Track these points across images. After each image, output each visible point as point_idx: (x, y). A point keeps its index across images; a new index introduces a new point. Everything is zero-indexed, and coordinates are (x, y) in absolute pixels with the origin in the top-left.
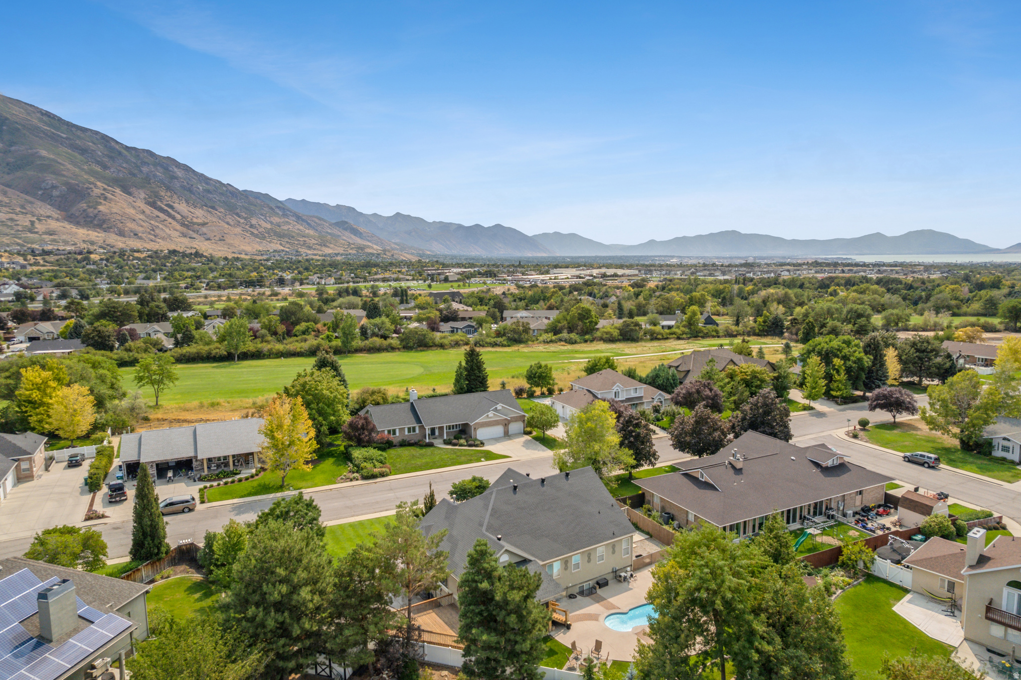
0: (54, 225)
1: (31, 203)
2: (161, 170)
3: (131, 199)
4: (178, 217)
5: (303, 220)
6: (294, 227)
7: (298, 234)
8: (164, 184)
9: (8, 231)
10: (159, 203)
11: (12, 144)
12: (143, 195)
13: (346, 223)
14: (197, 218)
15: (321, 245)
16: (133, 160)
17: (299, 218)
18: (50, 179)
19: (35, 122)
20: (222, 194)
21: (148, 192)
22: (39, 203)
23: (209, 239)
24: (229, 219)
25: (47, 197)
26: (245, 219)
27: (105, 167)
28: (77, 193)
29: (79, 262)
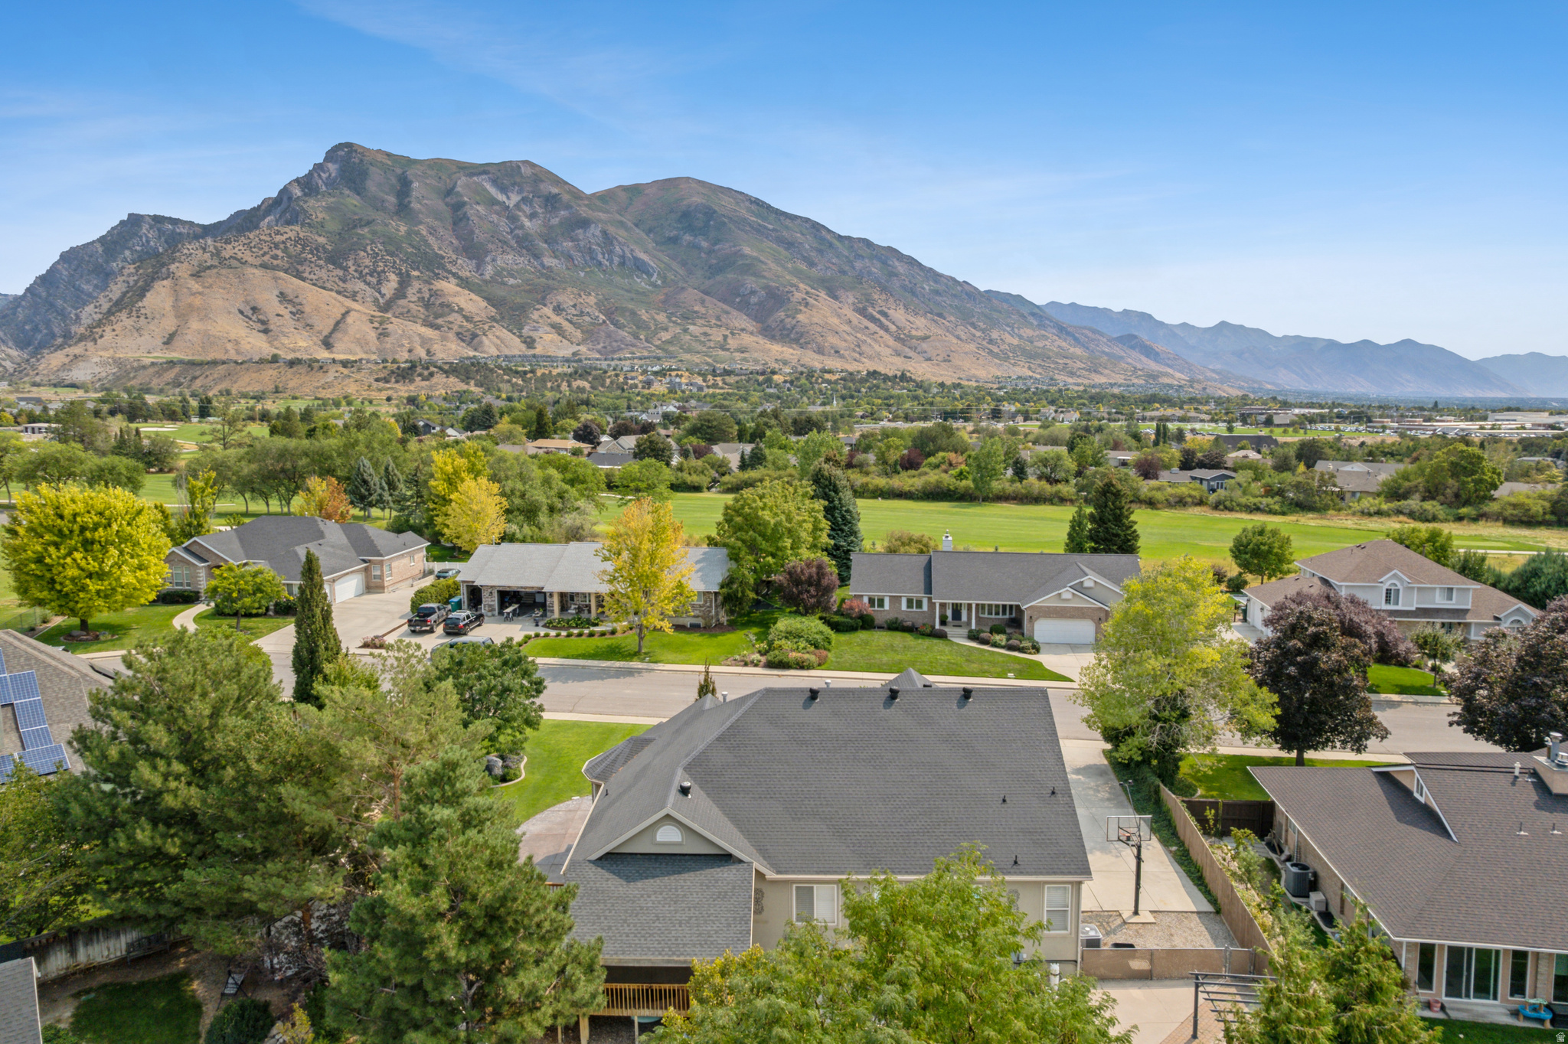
0: (747, 339)
1: (727, 313)
2: (878, 265)
3: (836, 304)
4: (893, 328)
5: (1068, 333)
6: (1053, 343)
7: (1058, 355)
8: (880, 283)
9: (700, 348)
10: (870, 310)
11: (717, 241)
12: (851, 300)
13: (1135, 337)
14: (917, 329)
15: (1089, 370)
16: (846, 253)
17: (1062, 330)
18: (751, 283)
19: (744, 213)
20: (955, 296)
21: (858, 295)
22: (735, 313)
23: (929, 359)
24: (961, 331)
25: (744, 306)
26: (983, 331)
27: (812, 264)
28: (777, 298)
29: (759, 384)
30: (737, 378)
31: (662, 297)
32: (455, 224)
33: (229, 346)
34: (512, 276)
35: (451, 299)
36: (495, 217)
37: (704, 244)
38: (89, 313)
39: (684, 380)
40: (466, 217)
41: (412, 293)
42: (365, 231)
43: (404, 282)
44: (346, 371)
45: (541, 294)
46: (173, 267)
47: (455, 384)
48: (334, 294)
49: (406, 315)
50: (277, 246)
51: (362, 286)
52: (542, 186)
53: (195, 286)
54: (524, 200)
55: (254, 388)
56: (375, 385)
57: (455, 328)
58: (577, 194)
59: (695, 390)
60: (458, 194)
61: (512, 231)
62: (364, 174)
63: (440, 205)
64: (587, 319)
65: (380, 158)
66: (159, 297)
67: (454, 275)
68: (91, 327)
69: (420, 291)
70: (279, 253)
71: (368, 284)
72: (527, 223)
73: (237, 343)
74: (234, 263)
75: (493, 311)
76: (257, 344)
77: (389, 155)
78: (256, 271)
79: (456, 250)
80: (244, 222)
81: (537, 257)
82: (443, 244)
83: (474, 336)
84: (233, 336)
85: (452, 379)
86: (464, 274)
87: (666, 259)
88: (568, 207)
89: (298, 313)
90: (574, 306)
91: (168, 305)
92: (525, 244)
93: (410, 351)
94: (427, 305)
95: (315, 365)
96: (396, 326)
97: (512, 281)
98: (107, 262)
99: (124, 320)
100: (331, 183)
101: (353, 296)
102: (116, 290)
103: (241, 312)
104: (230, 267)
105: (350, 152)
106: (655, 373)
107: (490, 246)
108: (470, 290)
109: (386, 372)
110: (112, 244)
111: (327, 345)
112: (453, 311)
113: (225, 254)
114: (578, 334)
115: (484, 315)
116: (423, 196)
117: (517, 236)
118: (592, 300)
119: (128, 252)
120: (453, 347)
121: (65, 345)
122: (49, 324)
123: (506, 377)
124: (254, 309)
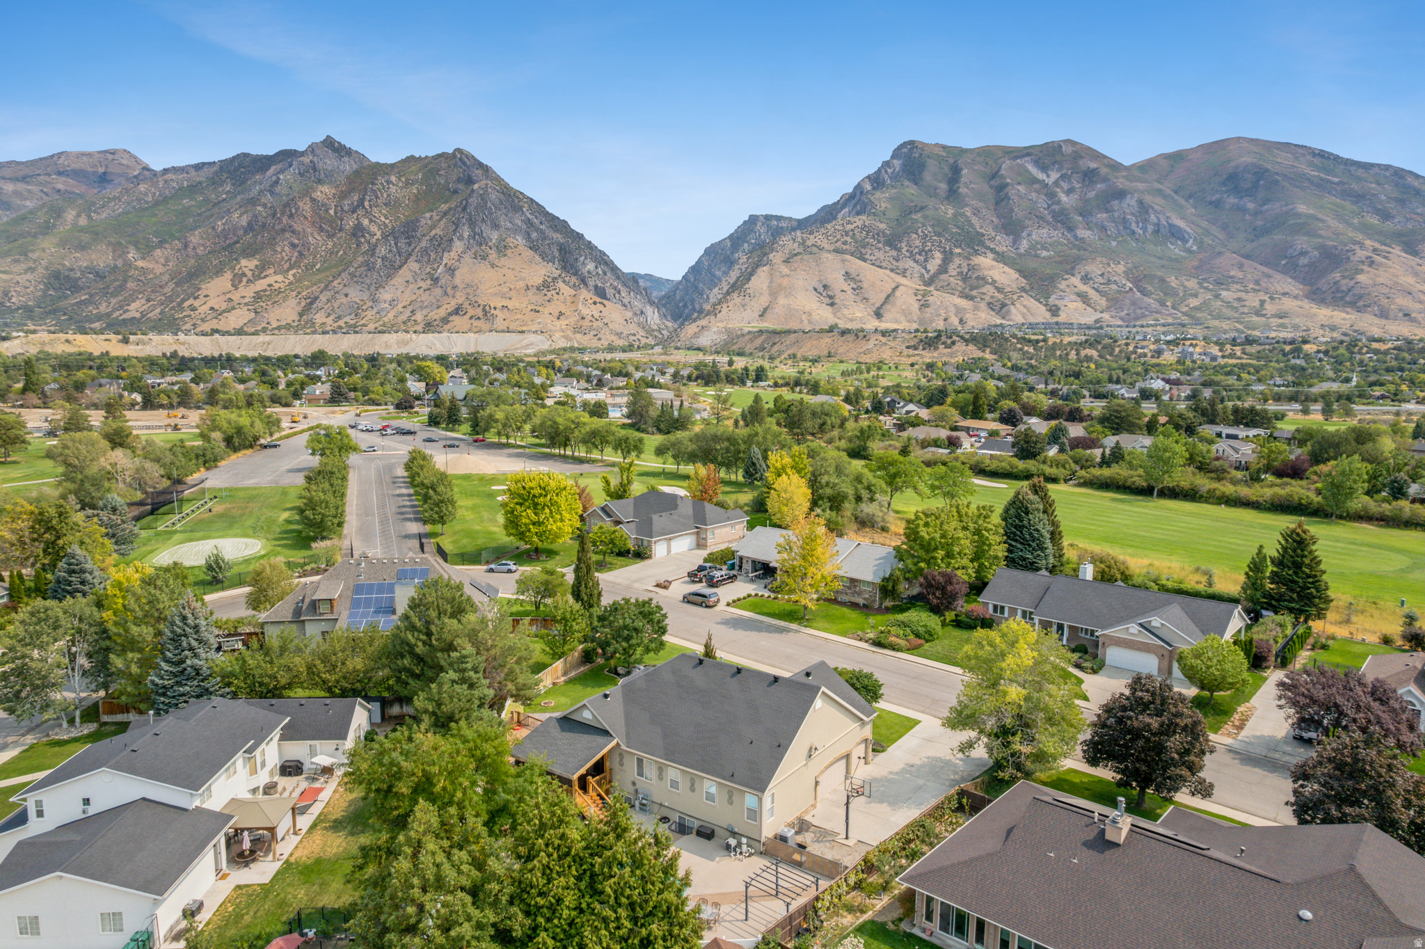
0: (1288, 304)
1: (1269, 276)
3: (1414, 261)
9: (1230, 313)
11: (1267, 201)
18: (1302, 242)
19: (1304, 168)
22: (1278, 276)
25: (1290, 269)
27: (1386, 216)
28: (1333, 258)
29: (1285, 355)
30: (1260, 348)
31: (1196, 263)
32: (997, 203)
33: (804, 317)
34: (1044, 248)
35: (986, 273)
36: (1034, 196)
37: (1251, 206)
38: (715, 294)
39: (1198, 350)
40: (1007, 197)
41: (953, 269)
42: (918, 216)
43: (948, 258)
44: (884, 340)
45: (1069, 264)
46: (771, 256)
47: (973, 351)
48: (888, 272)
49: (948, 288)
50: (847, 234)
51: (911, 263)
52: (1081, 163)
53: (784, 269)
54: (1063, 177)
55: (812, 354)
56: (906, 352)
57: (987, 298)
58: (1116, 166)
59: (1207, 360)
60: (1003, 177)
61: (1049, 206)
62: (922, 166)
63: (986, 188)
64: (1114, 287)
65: (936, 151)
66: (760, 281)
67: (992, 250)
68: (714, 305)
69: (960, 266)
70: (849, 239)
71: (917, 262)
72: (1064, 198)
73: (810, 314)
74: (814, 249)
75: (1023, 282)
76: (824, 315)
77: (944, 147)
78: (829, 255)
79: (996, 228)
80: (827, 214)
81: (1070, 229)
82: (984, 223)
83: (1004, 305)
84: (807, 309)
85: (971, 347)
86: (1000, 249)
87: (1205, 224)
88: (1105, 180)
89: (858, 289)
90: (1102, 275)
91: (765, 287)
92: (1061, 219)
93: (945, 320)
94: (965, 278)
95: (861, 334)
96: (937, 298)
97: (1044, 253)
98: (732, 253)
99: (736, 299)
100: (894, 177)
101: (903, 273)
102: (734, 275)
103: (815, 289)
104: (811, 253)
105: (911, 149)
106: (1168, 343)
107: (1027, 222)
108: (1005, 264)
109: (917, 340)
110: (737, 239)
111: (878, 315)
112: (987, 283)
113: (809, 243)
114: (1103, 302)
115: (1014, 286)
116: (970, 180)
117: (1054, 211)
118: (1121, 268)
119: (746, 245)
120: (983, 315)
121: (699, 318)
122: (693, 301)
123: (1019, 346)
124: (825, 287)
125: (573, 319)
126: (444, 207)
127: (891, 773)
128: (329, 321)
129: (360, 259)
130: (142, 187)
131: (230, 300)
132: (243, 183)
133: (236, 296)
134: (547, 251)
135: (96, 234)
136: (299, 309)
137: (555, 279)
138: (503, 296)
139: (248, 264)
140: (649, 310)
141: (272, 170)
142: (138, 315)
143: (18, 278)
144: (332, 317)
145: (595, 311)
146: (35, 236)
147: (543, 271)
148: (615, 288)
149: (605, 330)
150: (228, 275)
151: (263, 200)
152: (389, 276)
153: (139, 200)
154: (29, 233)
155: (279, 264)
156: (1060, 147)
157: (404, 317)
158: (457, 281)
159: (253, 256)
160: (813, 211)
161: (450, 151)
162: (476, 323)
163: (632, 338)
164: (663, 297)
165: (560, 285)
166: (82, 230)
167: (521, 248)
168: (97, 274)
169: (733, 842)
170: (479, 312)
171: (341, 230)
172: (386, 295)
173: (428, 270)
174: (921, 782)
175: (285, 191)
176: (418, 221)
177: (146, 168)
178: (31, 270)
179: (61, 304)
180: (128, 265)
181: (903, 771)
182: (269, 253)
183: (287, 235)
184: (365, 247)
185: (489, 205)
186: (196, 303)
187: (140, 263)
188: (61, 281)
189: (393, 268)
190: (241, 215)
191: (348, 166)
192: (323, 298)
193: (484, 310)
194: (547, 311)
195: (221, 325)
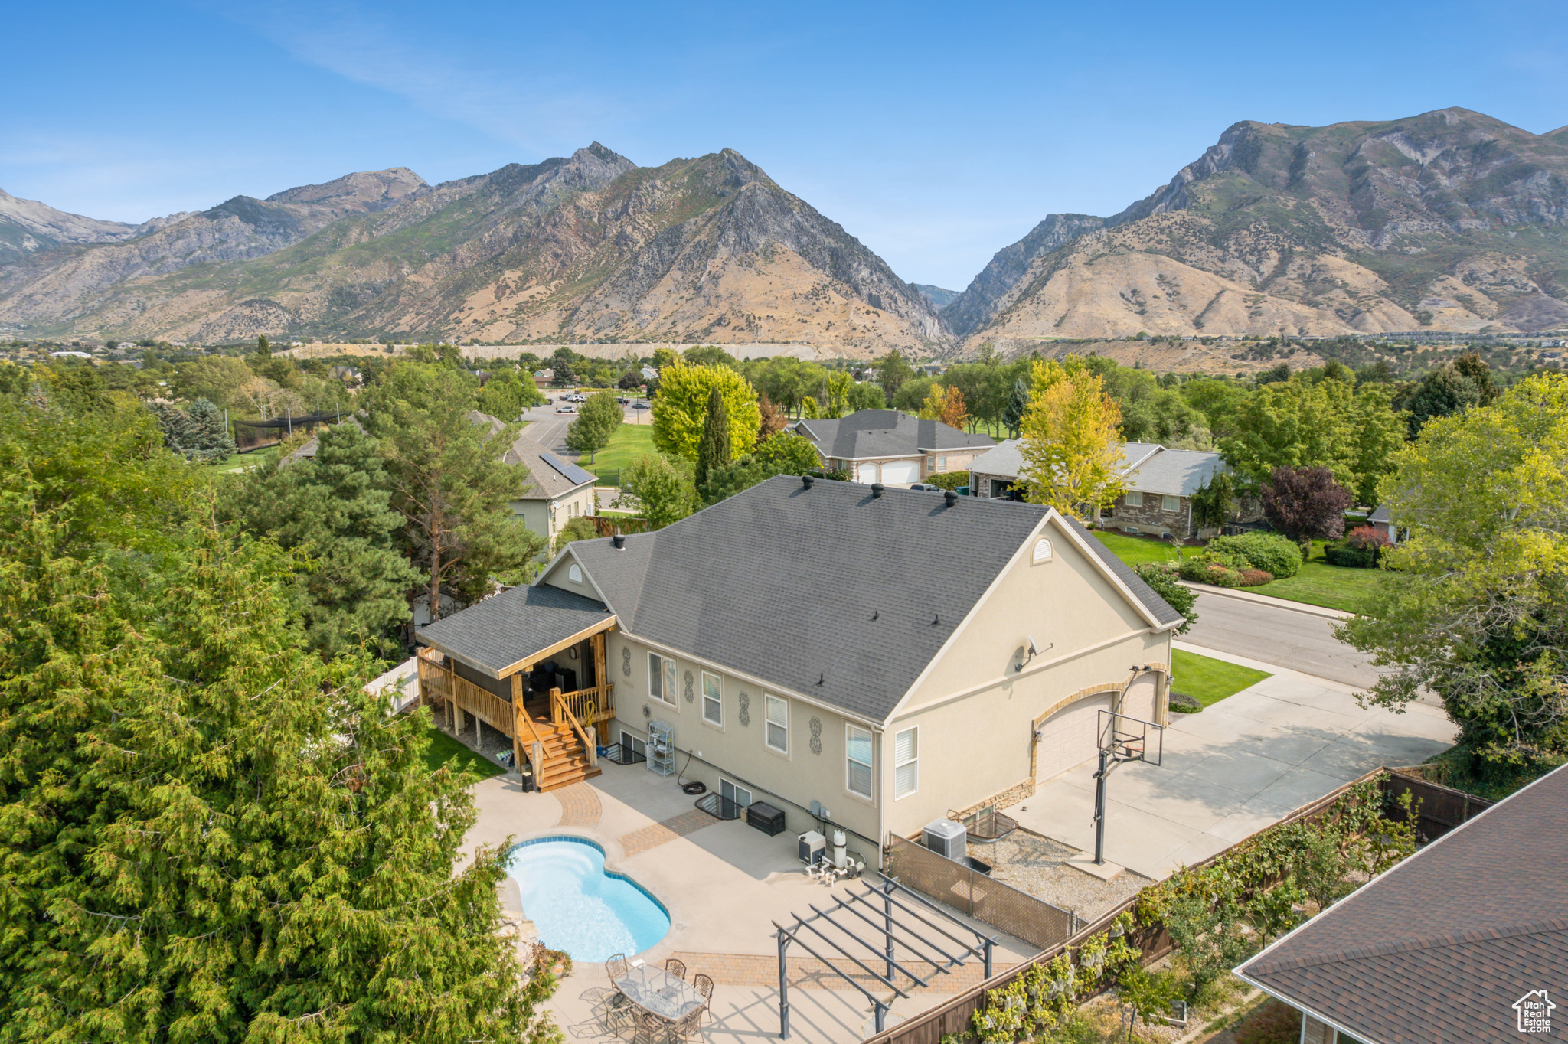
32: (1352, 192)
33: (1108, 327)
34: (1414, 244)
35: (1335, 274)
36: (1403, 180)
38: (1004, 302)
40: (1366, 184)
41: (1292, 271)
42: (1250, 210)
43: (1286, 257)
44: (1204, 348)
45: (1448, 263)
46: (1071, 258)
48: (1211, 275)
49: (1285, 293)
50: (1162, 231)
51: (1241, 265)
52: (1471, 135)
53: (1086, 273)
54: (1444, 154)
56: (1231, 362)
57: (1336, 305)
58: (1520, 138)
60: (1362, 159)
61: (1423, 192)
62: (1257, 150)
63: (1337, 173)
64: (1510, 288)
65: (1276, 131)
66: (1057, 286)
67: (1344, 248)
68: (1003, 314)
69: (1301, 267)
70: (1164, 238)
71: (1247, 263)
72: (1444, 181)
73: (1115, 324)
74: (1122, 250)
75: (1384, 285)
76: (1132, 324)
77: (1286, 127)
78: (1140, 256)
79: (1349, 221)
80: (1140, 211)
81: (1451, 219)
82: (1334, 216)
83: (1357, 313)
84: (1112, 318)
85: (1314, 356)
86: (1354, 246)
88: (1505, 154)
89: (1174, 295)
90: (1494, 274)
91: (1062, 292)
92: (1440, 207)
93: (1281, 328)
94: (1307, 281)
95: (1176, 342)
96: (1271, 304)
97: (1414, 250)
98: (1026, 259)
99: (1028, 307)
100: (1223, 165)
101: (1230, 276)
102: (1026, 280)
103: (1122, 295)
104: (1118, 254)
105: (1245, 131)
107: (1392, 212)
108: (1360, 263)
109: (1245, 349)
110: (1032, 242)
111: (1198, 324)
112: (1337, 287)
113: (1116, 242)
114: (1494, 307)
115: (1372, 290)
116: (1319, 166)
117: (1430, 198)
118: (1521, 265)
119: (1042, 249)
120: (1330, 325)
121: (984, 329)
122: (979, 313)
123: (1377, 355)
124: (1134, 292)
125: (843, 331)
126: (710, 211)
127: (1211, 747)
128: (589, 333)
129: (622, 268)
130: (418, 203)
131: (493, 312)
132: (511, 193)
133: (498, 308)
134: (818, 257)
135: (375, 250)
136: (560, 321)
137: (825, 287)
138: (769, 306)
139: (511, 276)
140: (928, 321)
141: (540, 177)
142: (407, 329)
143: (307, 296)
144: (592, 329)
145: (868, 321)
146: (324, 255)
147: (813, 279)
148: (891, 297)
149: (878, 343)
150: (492, 287)
151: (529, 210)
152: (651, 286)
153: (415, 215)
154: (319, 253)
155: (542, 275)
156: (1443, 117)
157: (665, 329)
158: (721, 290)
159: (516, 267)
160: (1122, 209)
161: (718, 152)
162: (739, 334)
163: (908, 351)
164: (945, 310)
165: (831, 293)
166: (363, 247)
167: (790, 254)
168: (374, 290)
169: (815, 840)
170: (743, 323)
171: (604, 238)
172: (647, 306)
173: (691, 278)
174: (1279, 767)
175: (550, 201)
176: (682, 227)
177: (423, 185)
178: (318, 287)
179: (342, 320)
180: (402, 279)
181: (1237, 747)
182: (532, 263)
183: (551, 244)
184: (628, 256)
185: (757, 207)
186: (461, 316)
187: (412, 278)
188: (343, 297)
189: (655, 277)
190: (507, 226)
191: (613, 172)
192: (584, 309)
193: (748, 320)
194: (815, 322)
195: (483, 338)
